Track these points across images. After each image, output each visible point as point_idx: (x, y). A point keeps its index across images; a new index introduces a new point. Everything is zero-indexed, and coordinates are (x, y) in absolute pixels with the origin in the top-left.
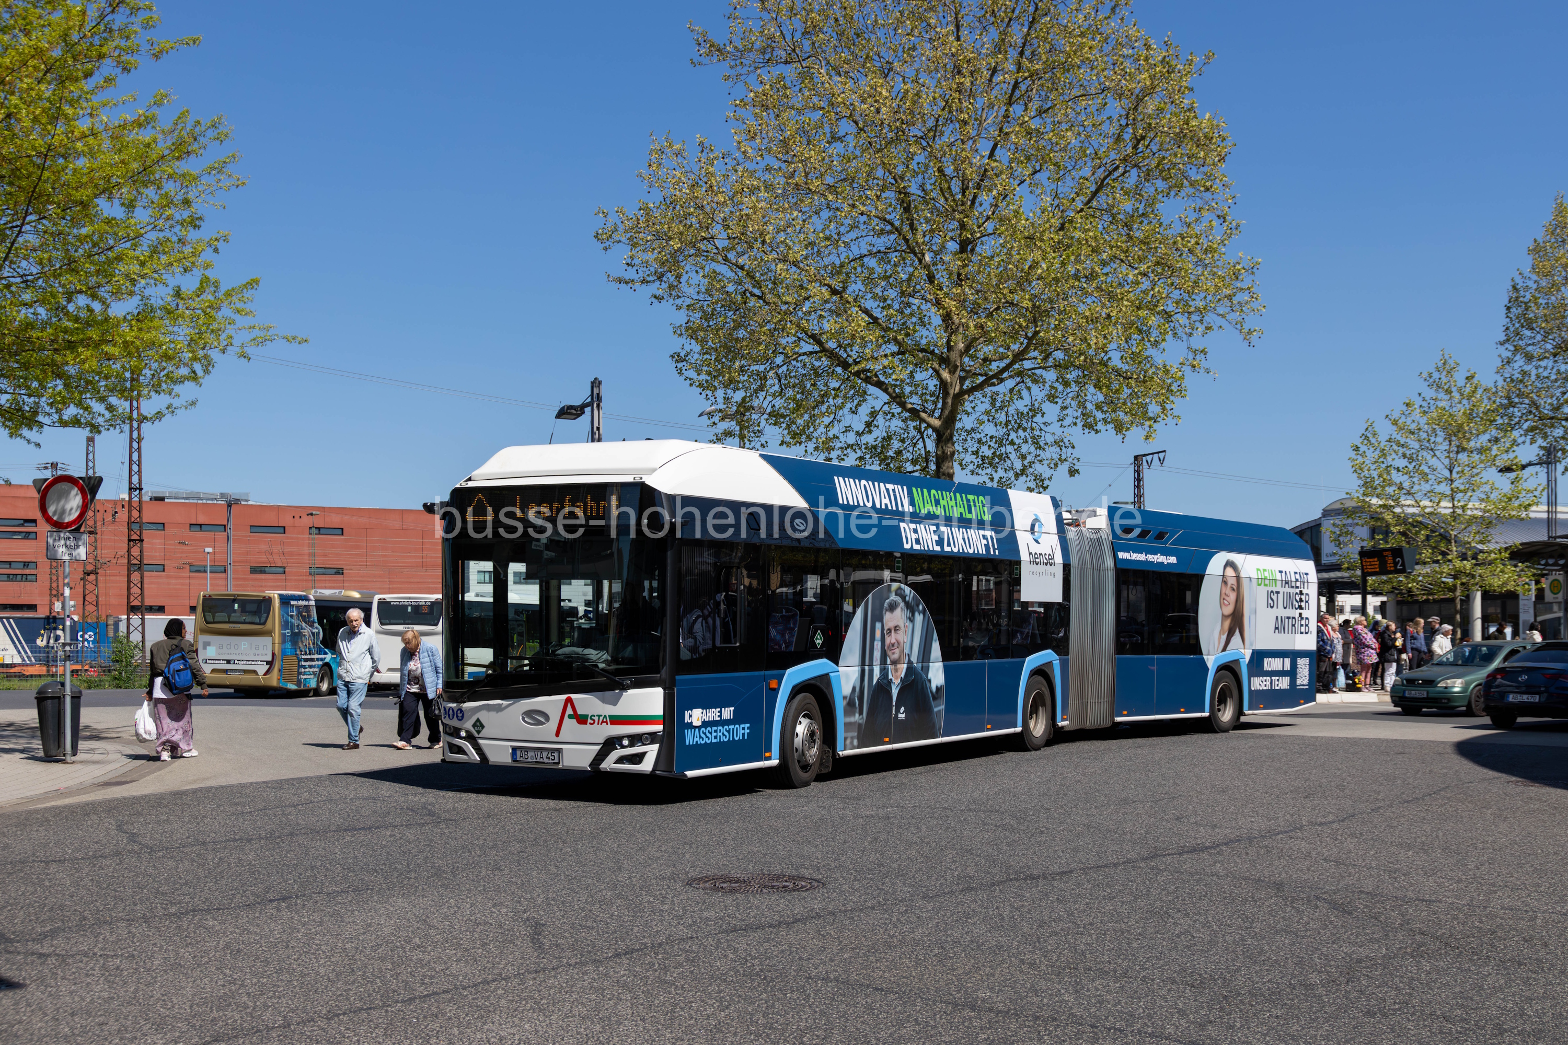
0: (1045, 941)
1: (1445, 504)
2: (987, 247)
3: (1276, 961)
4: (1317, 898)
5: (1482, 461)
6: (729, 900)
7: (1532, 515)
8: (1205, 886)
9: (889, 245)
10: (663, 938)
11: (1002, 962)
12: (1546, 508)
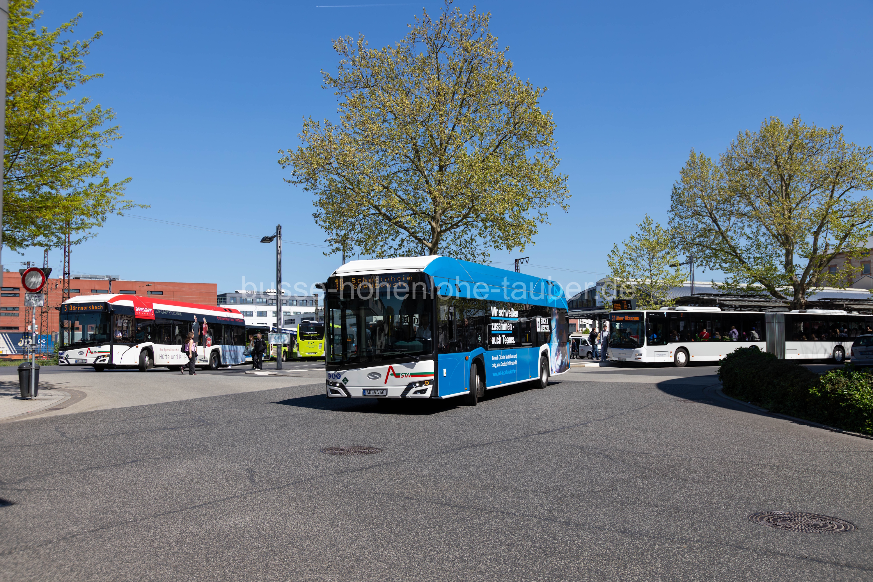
0: (481, 474)
1: (648, 280)
2: (450, 169)
3: (581, 481)
4: (598, 453)
5: (663, 262)
6: (339, 458)
7: (684, 285)
8: (550, 448)
9: (408, 167)
10: (309, 476)
11: (462, 484)
12: (690, 282)
